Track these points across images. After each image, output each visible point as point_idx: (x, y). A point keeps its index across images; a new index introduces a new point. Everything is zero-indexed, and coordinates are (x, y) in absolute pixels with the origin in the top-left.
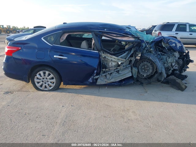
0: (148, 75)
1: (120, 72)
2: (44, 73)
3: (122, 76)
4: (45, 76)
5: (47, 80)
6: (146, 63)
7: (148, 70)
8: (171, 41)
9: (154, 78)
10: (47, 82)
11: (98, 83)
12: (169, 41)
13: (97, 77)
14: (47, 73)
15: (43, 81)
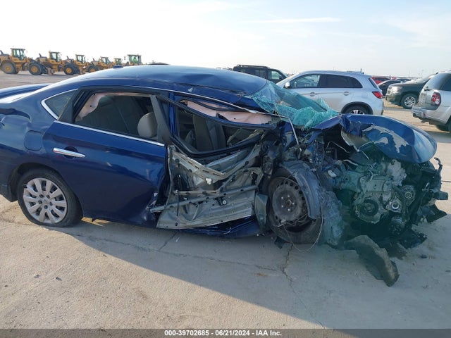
0: (291, 222)
1: (224, 202)
2: (44, 184)
3: (226, 212)
4: (44, 190)
5: (49, 200)
6: (288, 186)
7: (293, 208)
8: (373, 130)
9: (307, 231)
10: (49, 205)
11: (160, 225)
12: (370, 129)
13: (158, 209)
14: (49, 183)
15: (40, 202)
